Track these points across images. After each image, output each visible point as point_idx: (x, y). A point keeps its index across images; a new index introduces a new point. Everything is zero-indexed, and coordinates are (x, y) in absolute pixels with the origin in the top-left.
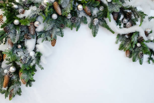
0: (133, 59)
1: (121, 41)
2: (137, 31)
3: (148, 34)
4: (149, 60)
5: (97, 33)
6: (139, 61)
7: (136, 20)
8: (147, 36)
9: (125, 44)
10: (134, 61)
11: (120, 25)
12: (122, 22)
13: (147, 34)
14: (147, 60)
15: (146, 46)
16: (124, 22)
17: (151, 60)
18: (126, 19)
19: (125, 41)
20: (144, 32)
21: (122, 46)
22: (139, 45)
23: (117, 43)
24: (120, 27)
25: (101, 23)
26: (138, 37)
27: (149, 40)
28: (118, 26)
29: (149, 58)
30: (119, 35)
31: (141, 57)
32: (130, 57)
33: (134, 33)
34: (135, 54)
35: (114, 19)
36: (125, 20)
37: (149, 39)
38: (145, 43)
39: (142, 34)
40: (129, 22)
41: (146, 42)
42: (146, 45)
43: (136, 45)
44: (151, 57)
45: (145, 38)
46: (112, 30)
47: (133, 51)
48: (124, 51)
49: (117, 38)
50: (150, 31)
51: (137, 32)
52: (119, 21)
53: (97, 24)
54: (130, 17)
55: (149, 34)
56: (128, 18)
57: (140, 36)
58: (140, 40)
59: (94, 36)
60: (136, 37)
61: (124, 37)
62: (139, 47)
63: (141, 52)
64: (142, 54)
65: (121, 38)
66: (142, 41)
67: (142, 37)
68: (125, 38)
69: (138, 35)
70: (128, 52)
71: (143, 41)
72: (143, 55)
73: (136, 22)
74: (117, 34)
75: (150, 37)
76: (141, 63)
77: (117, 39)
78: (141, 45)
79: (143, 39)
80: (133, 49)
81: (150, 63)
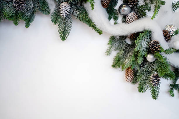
0: (138, 87)
1: (117, 49)
2: (147, 28)
3: (169, 36)
4: (172, 89)
5: (68, 33)
6: (150, 90)
7: (147, 8)
8: (167, 41)
9: (125, 55)
10: (141, 90)
11: (116, 19)
12: (120, 12)
13: (167, 36)
14: (168, 88)
15: (164, 62)
16: (122, 12)
17: (176, 89)
18: (128, 5)
19: (124, 50)
20: (162, 33)
21: (119, 61)
22: (150, 58)
23: (108, 53)
24: (116, 22)
25: (76, 12)
26: (148, 43)
27: (172, 48)
28: (112, 21)
29: (171, 85)
30: (113, 39)
31: (154, 83)
32: (134, 81)
33: (140, 34)
34: (143, 77)
35: (102, 5)
36: (126, 9)
37: (172, 46)
38: (163, 54)
39: (158, 36)
40: (132, 13)
41: (166, 52)
42: (165, 59)
43: (145, 58)
44: (177, 83)
45: (164, 45)
46: (98, 27)
47: (139, 71)
48: (122, 70)
49: (108, 44)
50: (174, 30)
51: (147, 31)
52: (113, 11)
53: (67, 13)
54: (135, 2)
55: (172, 36)
56: (130, 3)
57: (152, 39)
58: (152, 47)
59: (63, 38)
60: (144, 42)
61: (122, 42)
62: (152, 62)
63: (156, 73)
64: (157, 78)
65: (116, 44)
66: (156, 50)
67: (158, 43)
68: (125, 44)
69: (150, 38)
70: (130, 72)
71: (160, 51)
72: (158, 81)
73: (147, 11)
74: (109, 37)
75: (174, 42)
76: (155, 96)
77: (110, 45)
78: (156, 59)
79: (159, 47)
80: (140, 67)
81: (173, 95)
